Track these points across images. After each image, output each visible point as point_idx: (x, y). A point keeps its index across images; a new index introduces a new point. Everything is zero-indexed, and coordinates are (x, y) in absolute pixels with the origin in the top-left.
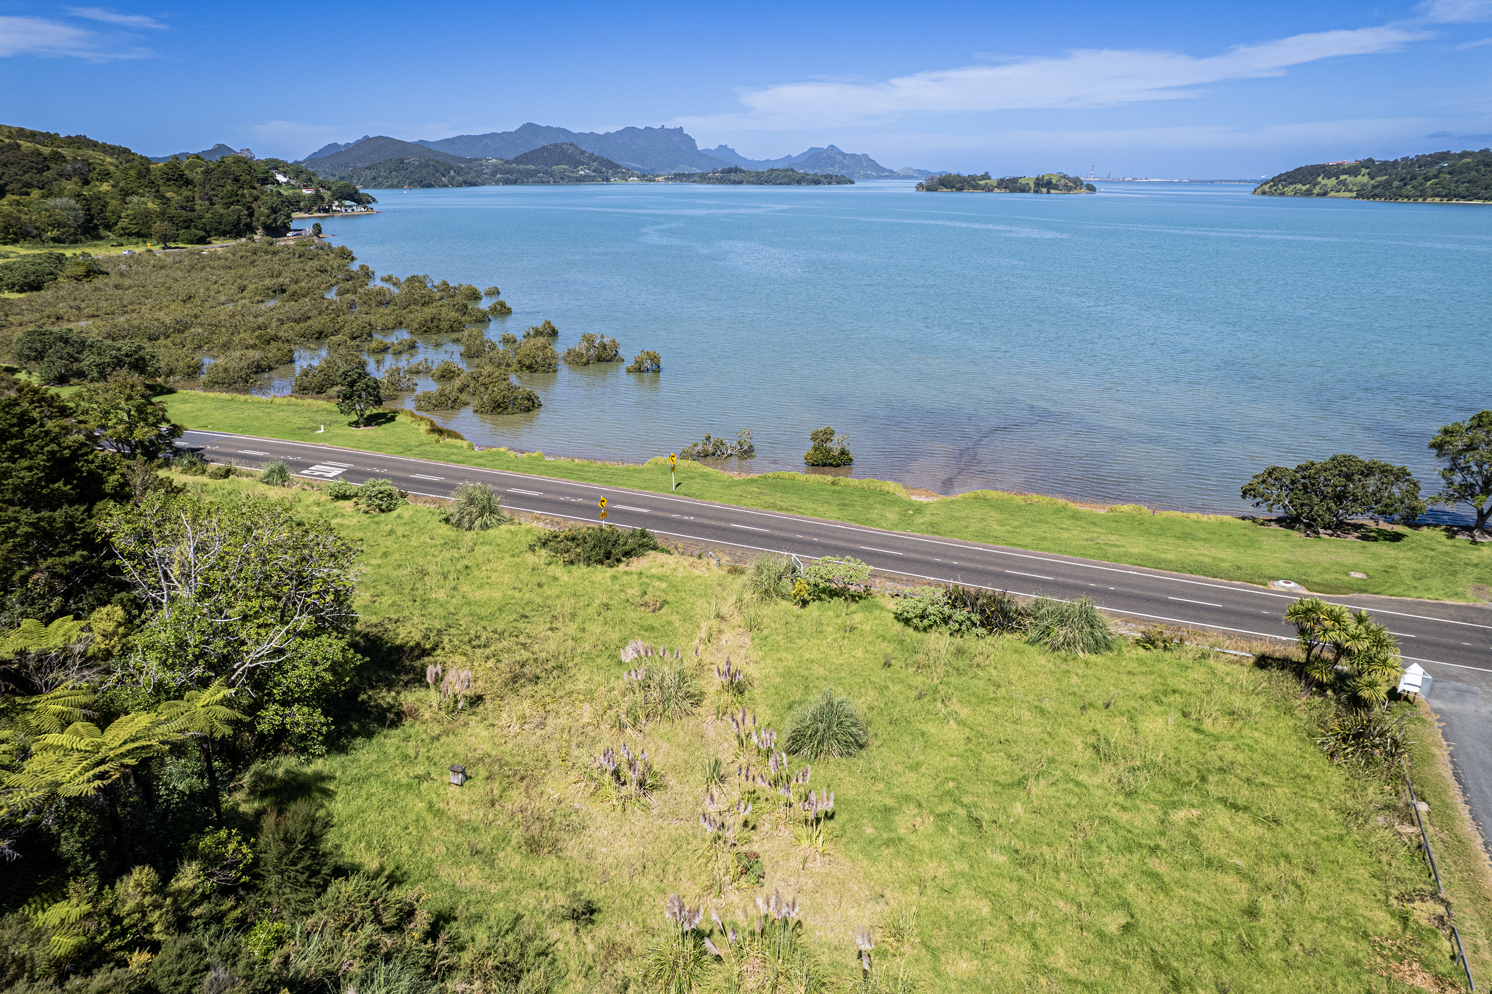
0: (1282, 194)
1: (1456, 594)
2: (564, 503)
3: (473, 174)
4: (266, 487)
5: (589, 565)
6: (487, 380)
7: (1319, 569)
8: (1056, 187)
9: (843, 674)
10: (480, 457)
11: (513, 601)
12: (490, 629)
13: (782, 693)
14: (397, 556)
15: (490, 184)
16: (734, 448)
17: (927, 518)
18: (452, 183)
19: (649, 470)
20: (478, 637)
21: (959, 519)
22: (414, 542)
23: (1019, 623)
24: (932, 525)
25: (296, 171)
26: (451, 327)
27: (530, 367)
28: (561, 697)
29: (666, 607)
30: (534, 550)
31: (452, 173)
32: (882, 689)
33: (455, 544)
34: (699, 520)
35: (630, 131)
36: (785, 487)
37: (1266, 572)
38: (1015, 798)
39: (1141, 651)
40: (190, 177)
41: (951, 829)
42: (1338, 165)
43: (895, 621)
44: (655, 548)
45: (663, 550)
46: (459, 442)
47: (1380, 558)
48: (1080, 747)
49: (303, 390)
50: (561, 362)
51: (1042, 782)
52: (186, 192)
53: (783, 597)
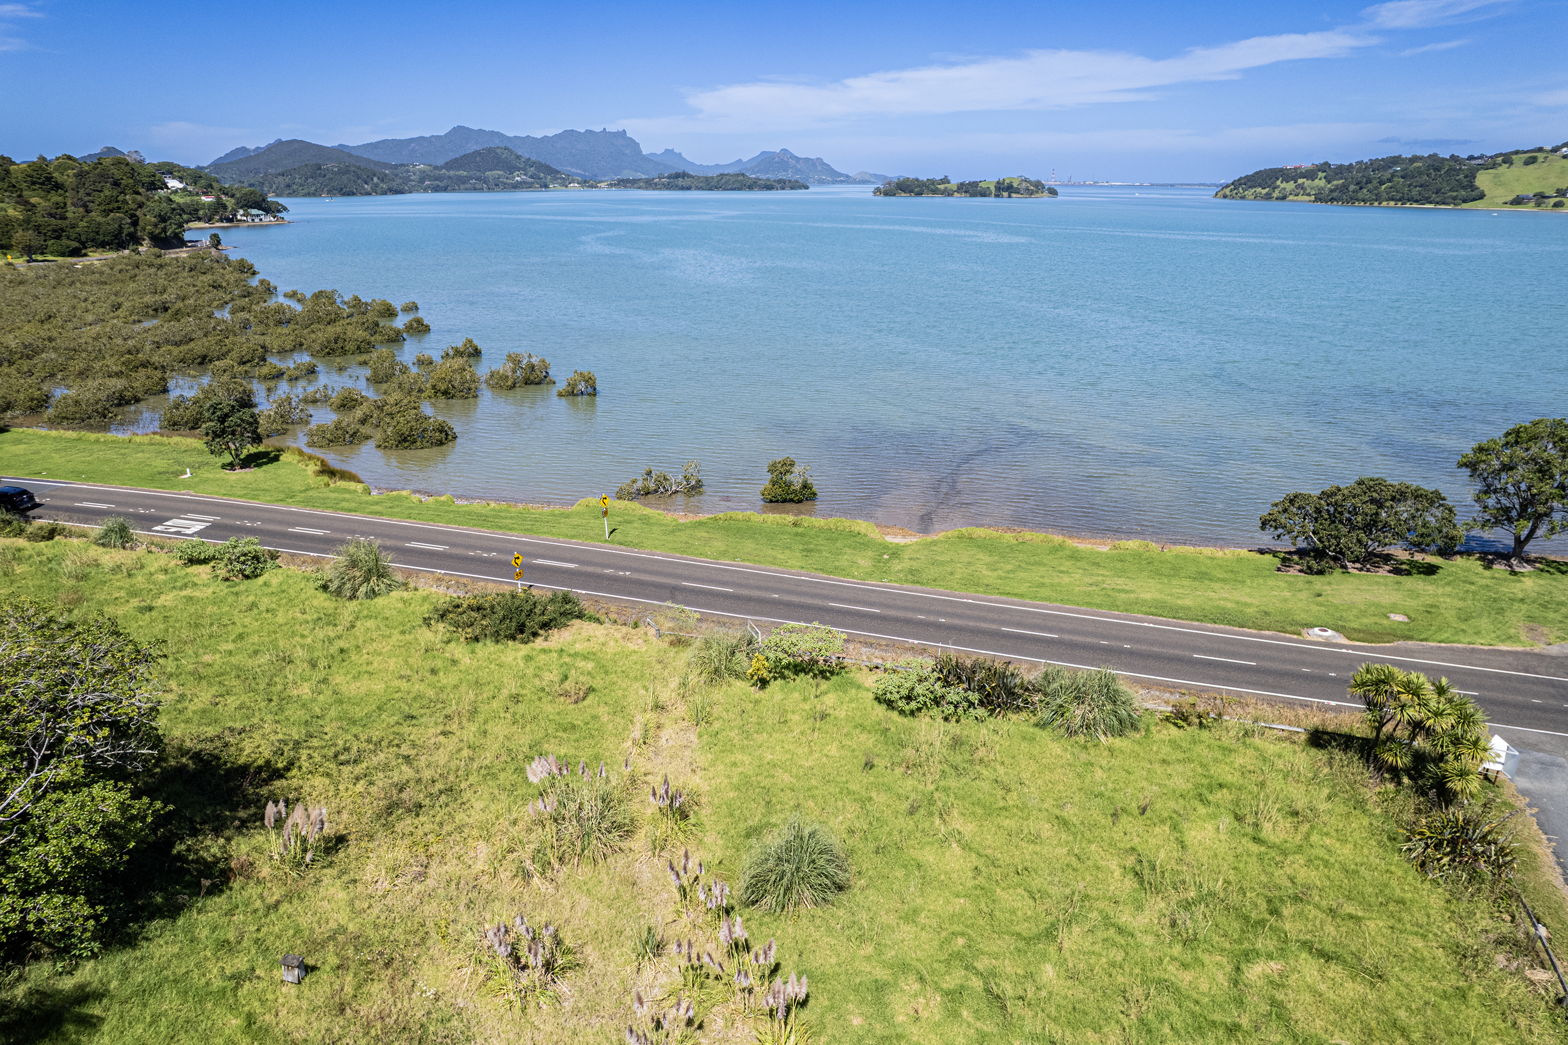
0: (1243, 198)
1: (1510, 637)
2: (473, 559)
3: (398, 181)
4: (101, 550)
5: (497, 642)
6: (395, 409)
7: (1355, 612)
8: (1017, 191)
9: (814, 782)
10: (377, 503)
11: (397, 696)
12: (363, 737)
13: (737, 813)
14: (255, 638)
15: (418, 191)
16: (680, 484)
17: (907, 564)
18: (375, 191)
19: (578, 514)
20: (347, 749)
21: (942, 563)
22: (281, 619)
23: (1026, 701)
24: (911, 572)
25: (194, 177)
26: (359, 348)
27: (445, 393)
28: (450, 834)
29: (591, 697)
30: (429, 625)
31: (375, 179)
32: (864, 802)
33: (330, 619)
34: (636, 576)
35: (569, 134)
36: (739, 530)
37: (1298, 618)
38: (1044, 957)
39: (1174, 730)
40: (60, 180)
41: (965, 1013)
42: (1296, 169)
43: (876, 703)
44: (580, 616)
45: (590, 618)
46: (352, 485)
47: (1418, 596)
48: (1118, 873)
49: (174, 425)
50: (484, 386)
51: (1076, 929)
52: (55, 198)
53: (737, 676)
